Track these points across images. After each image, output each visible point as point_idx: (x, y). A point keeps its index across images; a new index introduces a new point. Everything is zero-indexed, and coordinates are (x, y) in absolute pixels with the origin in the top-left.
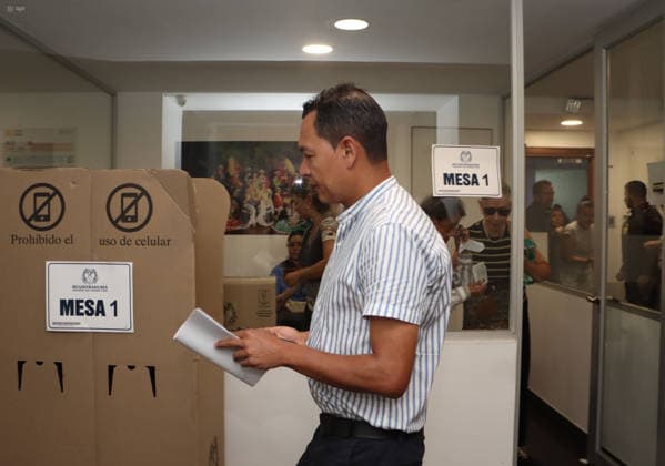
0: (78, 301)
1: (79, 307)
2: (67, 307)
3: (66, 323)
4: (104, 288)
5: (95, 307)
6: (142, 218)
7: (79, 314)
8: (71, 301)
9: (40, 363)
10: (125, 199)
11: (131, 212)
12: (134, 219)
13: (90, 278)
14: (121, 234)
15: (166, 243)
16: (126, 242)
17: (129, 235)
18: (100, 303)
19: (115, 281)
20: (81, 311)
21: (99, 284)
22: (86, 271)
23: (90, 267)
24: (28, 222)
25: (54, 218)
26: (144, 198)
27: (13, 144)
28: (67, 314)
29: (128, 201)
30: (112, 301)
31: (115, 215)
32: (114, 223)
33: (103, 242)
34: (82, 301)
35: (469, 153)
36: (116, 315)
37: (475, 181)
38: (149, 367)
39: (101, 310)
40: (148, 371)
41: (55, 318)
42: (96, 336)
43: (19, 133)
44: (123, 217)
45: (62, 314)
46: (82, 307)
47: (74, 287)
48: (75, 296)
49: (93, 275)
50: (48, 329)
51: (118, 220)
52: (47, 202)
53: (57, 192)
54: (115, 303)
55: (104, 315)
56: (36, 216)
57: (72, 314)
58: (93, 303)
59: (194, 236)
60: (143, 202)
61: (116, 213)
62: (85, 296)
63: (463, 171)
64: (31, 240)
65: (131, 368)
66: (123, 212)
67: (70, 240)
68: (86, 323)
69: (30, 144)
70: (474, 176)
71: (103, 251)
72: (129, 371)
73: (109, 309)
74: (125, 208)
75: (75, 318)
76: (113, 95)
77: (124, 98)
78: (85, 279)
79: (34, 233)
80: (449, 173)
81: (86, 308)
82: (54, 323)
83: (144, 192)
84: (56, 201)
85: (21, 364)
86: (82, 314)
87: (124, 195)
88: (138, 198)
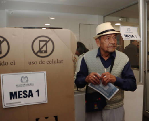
0: (19, 92)
1: (19, 95)
2: (13, 95)
3: (14, 103)
4: (32, 84)
5: (28, 94)
6: (49, 51)
7: (19, 98)
8: (15, 93)
10: (41, 43)
11: (44, 49)
12: (46, 52)
13: (24, 80)
14: (39, 59)
15: (61, 62)
16: (42, 63)
17: (43, 59)
18: (30, 91)
20: (21, 96)
21: (29, 82)
22: (22, 77)
25: (4, 53)
26: (50, 42)
28: (14, 98)
29: (42, 44)
30: (37, 90)
32: (36, 54)
33: (30, 63)
34: (21, 91)
36: (38, 96)
38: (54, 116)
39: (31, 94)
40: (54, 118)
42: (29, 106)
44: (40, 51)
45: (11, 99)
46: (21, 94)
47: (16, 85)
48: (17, 90)
49: (26, 79)
50: (4, 107)
51: (38, 52)
53: (5, 39)
54: (38, 91)
55: (32, 96)
57: (16, 98)
58: (26, 92)
60: (50, 44)
61: (36, 49)
62: (22, 89)
65: (47, 118)
66: (40, 49)
67: (13, 63)
68: (23, 102)
72: (46, 119)
73: (35, 94)
74: (41, 47)
75: (18, 100)
78: (22, 81)
81: (23, 95)
82: (7, 104)
83: (50, 39)
86: (22, 98)
87: (40, 41)
88: (47, 42)
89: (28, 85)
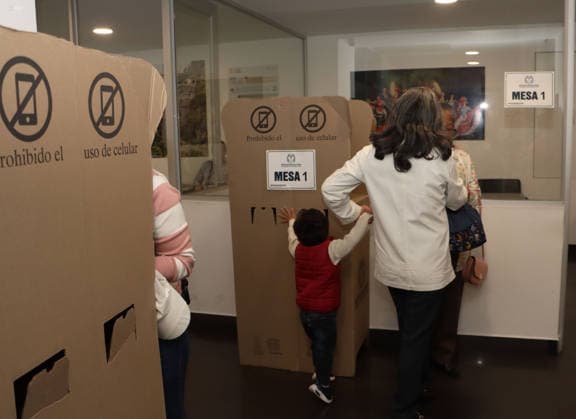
0: (284, 173)
1: (285, 176)
2: (278, 176)
3: (278, 185)
4: (299, 165)
5: (294, 176)
6: (320, 124)
7: (285, 180)
8: (281, 173)
9: (263, 208)
10: (310, 114)
11: (314, 121)
12: (316, 125)
13: (291, 160)
14: (308, 134)
15: (334, 138)
16: (311, 139)
17: (312, 134)
18: (297, 173)
19: (305, 160)
20: (286, 178)
21: (296, 162)
22: (289, 156)
23: (291, 153)
24: (256, 128)
25: (270, 126)
26: (321, 113)
27: (234, 78)
28: (279, 180)
29: (312, 115)
31: (305, 123)
32: (304, 127)
33: (298, 139)
34: (287, 173)
35: (531, 77)
36: (306, 180)
37: (535, 96)
39: (297, 178)
41: (272, 182)
42: (295, 192)
43: (238, 71)
44: (309, 124)
45: (276, 180)
46: (287, 176)
47: (282, 165)
48: (283, 170)
49: (293, 158)
50: (268, 189)
51: (306, 126)
52: (266, 117)
53: (272, 111)
54: (305, 174)
55: (299, 180)
56: (260, 125)
57: (282, 180)
58: (293, 174)
59: (351, 133)
60: (321, 115)
61: (305, 121)
62: (288, 169)
63: (526, 90)
64: (257, 139)
66: (309, 122)
67: (279, 138)
68: (289, 185)
69: (246, 78)
70: (535, 93)
71: (298, 144)
73: (302, 177)
74: (310, 119)
75: (283, 182)
76: (303, 39)
77: (311, 41)
78: (288, 160)
79: (260, 135)
80: (516, 91)
81: (289, 177)
82: (272, 186)
83: (321, 109)
84: (271, 116)
85: (253, 209)
86: (287, 180)
87: (310, 112)
88: (317, 113)
89: (295, 165)
